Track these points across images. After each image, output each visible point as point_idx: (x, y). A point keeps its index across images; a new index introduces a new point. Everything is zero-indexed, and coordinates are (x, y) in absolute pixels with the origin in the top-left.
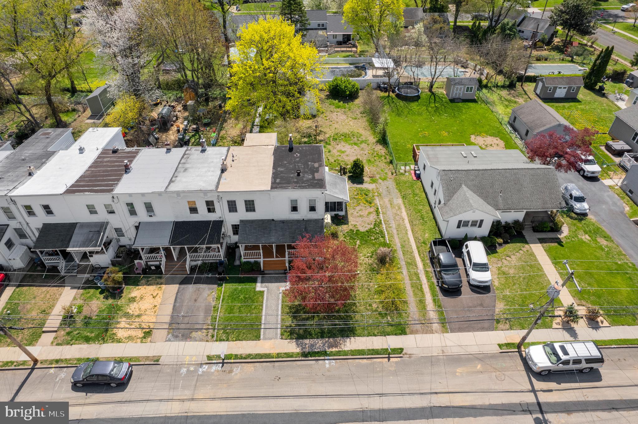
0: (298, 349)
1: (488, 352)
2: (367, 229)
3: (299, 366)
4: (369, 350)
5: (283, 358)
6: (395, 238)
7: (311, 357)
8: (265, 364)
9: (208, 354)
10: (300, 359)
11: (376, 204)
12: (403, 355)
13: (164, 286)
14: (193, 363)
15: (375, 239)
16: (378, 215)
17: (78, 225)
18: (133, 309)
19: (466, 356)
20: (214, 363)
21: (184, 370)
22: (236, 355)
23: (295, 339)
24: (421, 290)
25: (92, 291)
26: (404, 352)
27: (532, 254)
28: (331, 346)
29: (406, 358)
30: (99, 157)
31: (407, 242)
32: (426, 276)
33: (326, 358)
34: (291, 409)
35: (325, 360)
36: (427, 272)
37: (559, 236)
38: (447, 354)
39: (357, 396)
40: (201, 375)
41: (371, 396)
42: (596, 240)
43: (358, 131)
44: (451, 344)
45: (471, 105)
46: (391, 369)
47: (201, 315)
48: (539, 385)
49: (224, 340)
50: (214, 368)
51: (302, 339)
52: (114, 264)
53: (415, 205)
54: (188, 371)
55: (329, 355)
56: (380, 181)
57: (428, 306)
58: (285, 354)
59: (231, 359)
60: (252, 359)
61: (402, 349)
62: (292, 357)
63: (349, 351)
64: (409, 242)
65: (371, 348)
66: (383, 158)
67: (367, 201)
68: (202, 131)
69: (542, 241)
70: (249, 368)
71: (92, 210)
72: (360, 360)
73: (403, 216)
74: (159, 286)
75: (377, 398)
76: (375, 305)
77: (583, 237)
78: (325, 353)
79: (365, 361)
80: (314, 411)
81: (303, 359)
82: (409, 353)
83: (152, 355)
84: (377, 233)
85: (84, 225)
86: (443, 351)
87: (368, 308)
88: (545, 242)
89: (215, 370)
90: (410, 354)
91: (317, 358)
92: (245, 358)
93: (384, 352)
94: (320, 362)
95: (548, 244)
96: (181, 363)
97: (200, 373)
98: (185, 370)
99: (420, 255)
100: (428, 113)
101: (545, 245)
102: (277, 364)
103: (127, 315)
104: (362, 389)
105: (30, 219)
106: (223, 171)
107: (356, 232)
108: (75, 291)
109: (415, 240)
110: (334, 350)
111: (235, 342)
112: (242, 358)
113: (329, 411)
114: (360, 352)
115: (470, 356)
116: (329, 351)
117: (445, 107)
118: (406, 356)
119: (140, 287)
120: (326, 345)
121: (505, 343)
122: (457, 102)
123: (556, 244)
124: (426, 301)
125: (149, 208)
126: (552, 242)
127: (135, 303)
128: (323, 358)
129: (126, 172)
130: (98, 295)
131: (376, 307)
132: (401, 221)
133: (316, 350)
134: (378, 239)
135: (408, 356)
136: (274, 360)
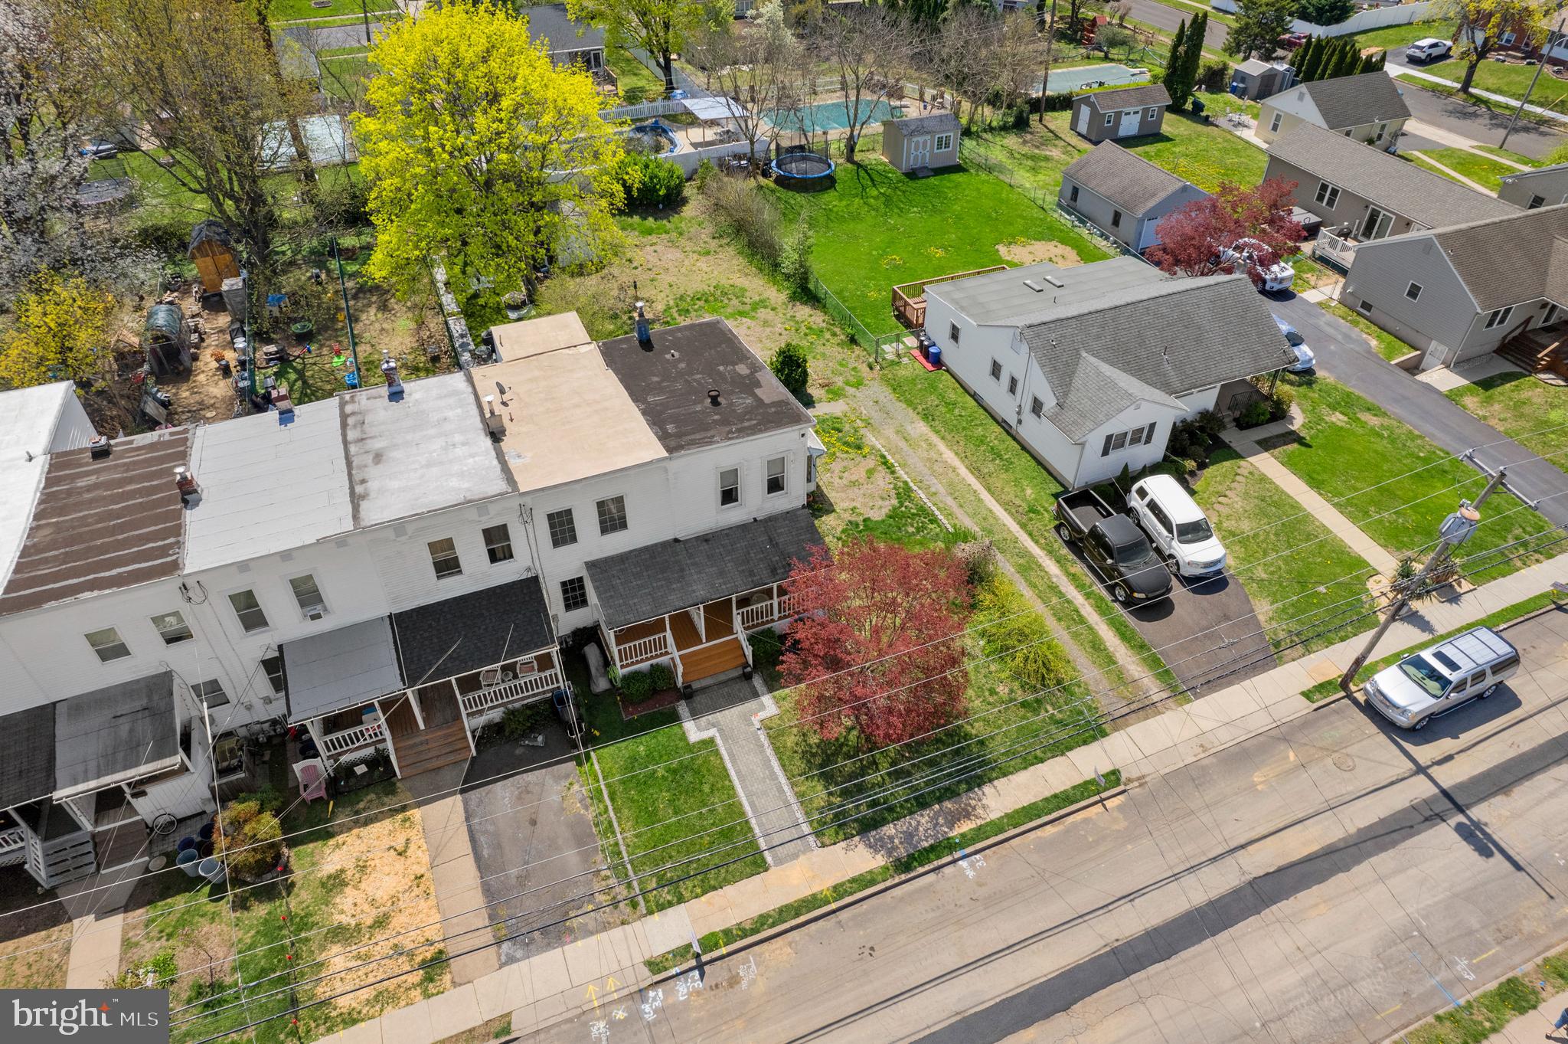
0: (879, 857)
1: (1291, 718)
2: (885, 511)
3: (902, 899)
4: (1046, 800)
5: (851, 894)
6: (959, 516)
7: (921, 865)
8: (813, 926)
9: (647, 957)
10: (897, 880)
11: (873, 448)
12: (1125, 785)
13: (416, 814)
14: (616, 996)
15: (919, 530)
16: (893, 472)
17: (61, 710)
18: (347, 908)
19: (1254, 741)
20: (677, 975)
21: (599, 1027)
22: (727, 932)
23: (858, 834)
24: (1082, 620)
25: (179, 903)
26: (1123, 779)
27: (1263, 479)
28: (953, 820)
29: (1135, 790)
30: (50, 482)
31: (991, 520)
32: (1077, 587)
33: (957, 855)
34: (944, 1015)
35: (954, 861)
36: (1073, 578)
37: (1293, 428)
38: (1215, 750)
39: (1080, 920)
40: (655, 1023)
41: (1111, 907)
42: (1359, 419)
43: (731, 282)
44: (1213, 725)
45: (956, 178)
46: (1116, 827)
47: (571, 856)
48: (1425, 753)
49: (670, 904)
50: (683, 989)
51: (875, 827)
52: (225, 796)
53: (964, 428)
54: (612, 1024)
55: (961, 846)
56: (851, 390)
57: (1117, 655)
58: (853, 880)
59: (716, 946)
60: (773, 925)
61: (1115, 773)
62: (872, 882)
63: (1002, 817)
64: (996, 518)
65: (1048, 794)
66: (828, 335)
67: (846, 444)
68: (298, 357)
69: (1264, 445)
70: (778, 952)
71: (110, 649)
72: (1039, 833)
73: (949, 460)
74: (400, 817)
75: (1126, 907)
76: (1001, 688)
77: (1334, 419)
78: (949, 846)
79: (1049, 830)
80: (1004, 997)
81: (903, 877)
82: (1134, 775)
83: (480, 1022)
84: (913, 514)
85: (80, 705)
86: (1202, 746)
87: (991, 699)
88: (1275, 447)
89: (690, 994)
90: (1139, 779)
91: (936, 863)
92: (755, 931)
93: (1082, 793)
94: (947, 870)
95: (1280, 449)
96: (579, 1011)
97: (650, 1016)
98: (602, 1024)
99: (1037, 542)
100: (873, 213)
101: (1275, 452)
102: (843, 915)
103: (340, 934)
104: (1083, 898)
106: (496, 435)
107: (865, 526)
108: (117, 921)
109: (1006, 510)
110: (966, 827)
111: (703, 899)
112: (745, 934)
113: (1037, 982)
114: (1030, 812)
115: (1261, 738)
116: (956, 837)
117: (904, 192)
118: (1131, 785)
119: (340, 838)
120: (941, 821)
121: (1315, 687)
122: (923, 178)
123: (1296, 445)
124: (1108, 644)
125: (308, 595)
126: (1285, 444)
127: (348, 890)
128: (949, 858)
129: (186, 502)
130: (211, 907)
131: (1007, 690)
132: (951, 475)
133: (926, 844)
134: (924, 528)
135: (1136, 784)
136: (833, 906)
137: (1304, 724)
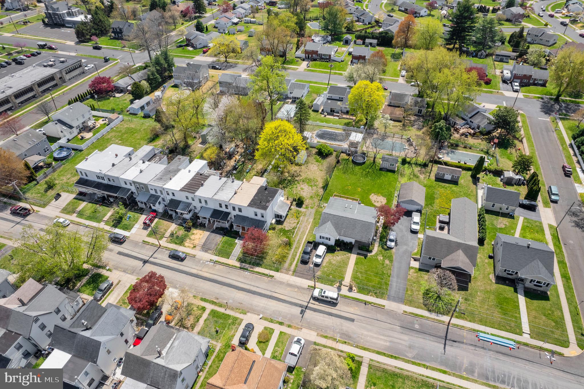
1: (303, 287)
3: (237, 271)
5: (233, 267)
6: (298, 236)
7: (242, 269)
8: (227, 267)
9: (211, 259)
13: (205, 232)
14: (205, 260)
15: (289, 234)
16: (297, 224)
17: (182, 202)
18: (192, 237)
19: (294, 285)
21: (202, 262)
22: (219, 262)
23: (240, 262)
24: (294, 259)
25: (181, 227)
27: (349, 258)
28: (251, 268)
29: (273, 279)
30: (195, 176)
31: (302, 239)
32: (300, 254)
34: (228, 282)
37: (368, 254)
38: (288, 283)
42: (385, 260)
43: (317, 179)
44: (292, 280)
46: (266, 281)
47: (214, 245)
48: (312, 301)
50: (211, 263)
52: (191, 219)
55: (249, 271)
56: (310, 208)
58: (235, 266)
59: (217, 262)
60: (224, 264)
61: (273, 276)
63: (255, 271)
65: (264, 273)
66: (319, 197)
67: (297, 217)
68: (246, 163)
69: (358, 254)
70: (221, 267)
71: (187, 198)
72: (257, 275)
73: (308, 227)
74: (203, 231)
77: (379, 258)
78: (247, 269)
79: (259, 276)
80: (235, 285)
82: (275, 278)
83: (194, 254)
85: (184, 202)
86: (287, 281)
87: (270, 259)
92: (222, 264)
93: (267, 275)
95: (360, 256)
96: (202, 259)
97: (206, 264)
101: (358, 256)
103: (190, 239)
104: (253, 284)
105: (167, 196)
106: (235, 193)
107: (283, 230)
108: (176, 225)
109: (305, 239)
111: (220, 257)
114: (260, 273)
116: (249, 269)
119: (197, 230)
120: (249, 267)
121: (311, 286)
122: (383, 171)
123: (364, 257)
125: (206, 202)
126: (362, 256)
127: (194, 235)
128: (246, 271)
129: (202, 186)
130: (183, 229)
132: (306, 230)
133: (245, 268)
136: (231, 267)
137: (304, 289)
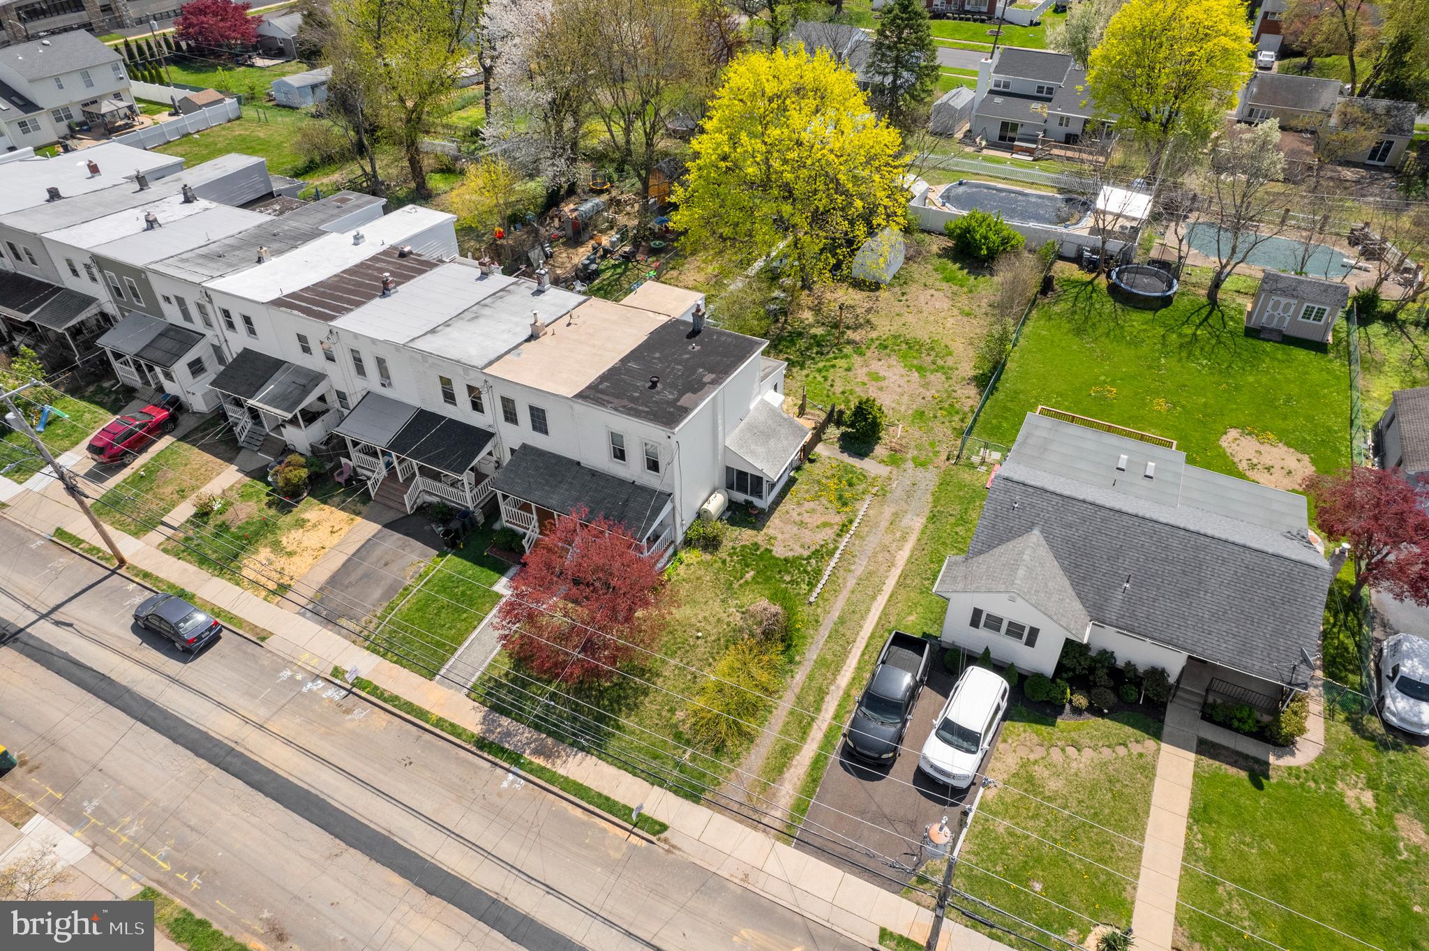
2: (790, 554)
4: (600, 795)
5: (443, 730)
9: (338, 665)
11: (855, 512)
12: (659, 839)
17: (286, 365)
18: (291, 538)
20: (336, 684)
21: (287, 673)
26: (663, 836)
28: (539, 752)
29: (659, 849)
31: (857, 616)
32: (839, 705)
33: (513, 769)
34: (384, 825)
35: (508, 771)
36: (847, 695)
37: (1272, 759)
38: (749, 887)
39: (509, 868)
40: (303, 695)
41: (533, 882)
42: (1390, 818)
43: (950, 343)
45: (1301, 354)
47: (378, 593)
49: (378, 653)
50: (331, 692)
52: (311, 451)
53: (944, 543)
54: (292, 678)
57: (792, 770)
60: (394, 706)
61: (664, 827)
62: (459, 736)
66: (956, 418)
67: (840, 498)
68: (637, 261)
69: (1205, 748)
70: (382, 721)
71: (304, 345)
75: (540, 891)
76: (681, 714)
77: (1351, 793)
78: (517, 759)
81: (474, 749)
83: (262, 627)
84: (806, 571)
85: (292, 369)
88: (1213, 757)
89: (328, 697)
90: (674, 847)
91: (497, 761)
94: (499, 771)
98: (289, 673)
100: (1159, 346)
101: (1206, 761)
102: (427, 736)
103: (277, 546)
105: (229, 335)
106: (532, 338)
107: (761, 554)
108: (240, 475)
110: (539, 761)
112: (381, 696)
113: (440, 865)
117: (1220, 342)
118: (662, 844)
119: (326, 507)
120: (533, 746)
125: (384, 367)
127: (301, 530)
129: (384, 294)
130: (263, 496)
131: (681, 718)
134: (798, 584)
135: (666, 847)
